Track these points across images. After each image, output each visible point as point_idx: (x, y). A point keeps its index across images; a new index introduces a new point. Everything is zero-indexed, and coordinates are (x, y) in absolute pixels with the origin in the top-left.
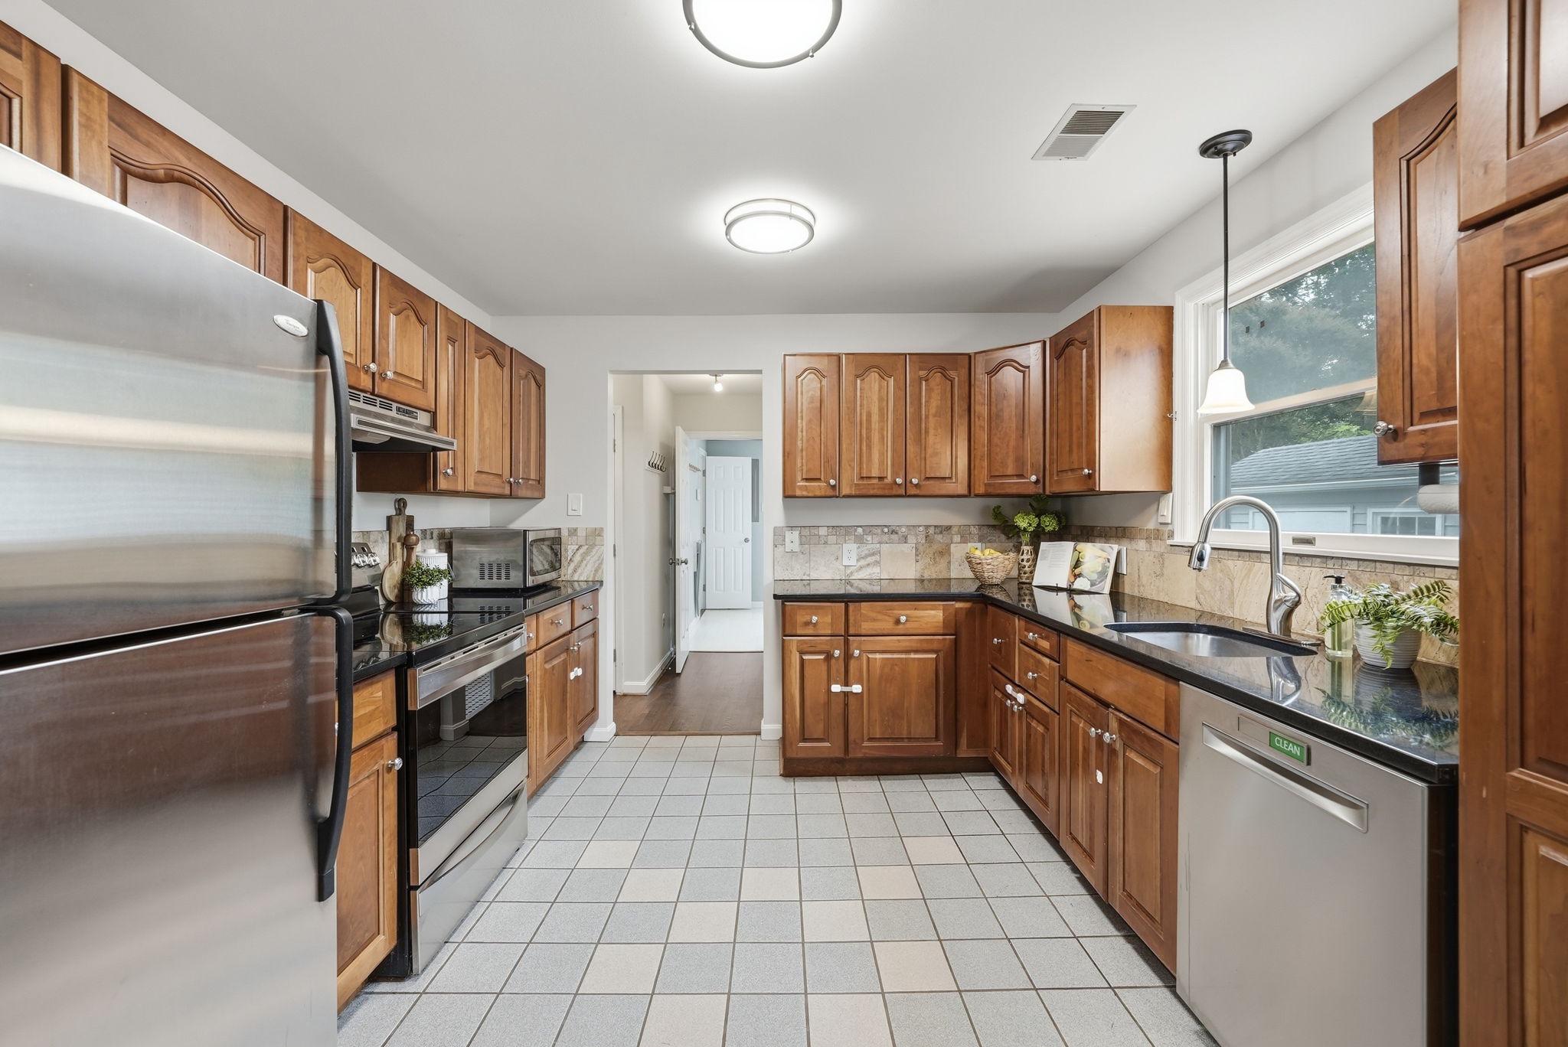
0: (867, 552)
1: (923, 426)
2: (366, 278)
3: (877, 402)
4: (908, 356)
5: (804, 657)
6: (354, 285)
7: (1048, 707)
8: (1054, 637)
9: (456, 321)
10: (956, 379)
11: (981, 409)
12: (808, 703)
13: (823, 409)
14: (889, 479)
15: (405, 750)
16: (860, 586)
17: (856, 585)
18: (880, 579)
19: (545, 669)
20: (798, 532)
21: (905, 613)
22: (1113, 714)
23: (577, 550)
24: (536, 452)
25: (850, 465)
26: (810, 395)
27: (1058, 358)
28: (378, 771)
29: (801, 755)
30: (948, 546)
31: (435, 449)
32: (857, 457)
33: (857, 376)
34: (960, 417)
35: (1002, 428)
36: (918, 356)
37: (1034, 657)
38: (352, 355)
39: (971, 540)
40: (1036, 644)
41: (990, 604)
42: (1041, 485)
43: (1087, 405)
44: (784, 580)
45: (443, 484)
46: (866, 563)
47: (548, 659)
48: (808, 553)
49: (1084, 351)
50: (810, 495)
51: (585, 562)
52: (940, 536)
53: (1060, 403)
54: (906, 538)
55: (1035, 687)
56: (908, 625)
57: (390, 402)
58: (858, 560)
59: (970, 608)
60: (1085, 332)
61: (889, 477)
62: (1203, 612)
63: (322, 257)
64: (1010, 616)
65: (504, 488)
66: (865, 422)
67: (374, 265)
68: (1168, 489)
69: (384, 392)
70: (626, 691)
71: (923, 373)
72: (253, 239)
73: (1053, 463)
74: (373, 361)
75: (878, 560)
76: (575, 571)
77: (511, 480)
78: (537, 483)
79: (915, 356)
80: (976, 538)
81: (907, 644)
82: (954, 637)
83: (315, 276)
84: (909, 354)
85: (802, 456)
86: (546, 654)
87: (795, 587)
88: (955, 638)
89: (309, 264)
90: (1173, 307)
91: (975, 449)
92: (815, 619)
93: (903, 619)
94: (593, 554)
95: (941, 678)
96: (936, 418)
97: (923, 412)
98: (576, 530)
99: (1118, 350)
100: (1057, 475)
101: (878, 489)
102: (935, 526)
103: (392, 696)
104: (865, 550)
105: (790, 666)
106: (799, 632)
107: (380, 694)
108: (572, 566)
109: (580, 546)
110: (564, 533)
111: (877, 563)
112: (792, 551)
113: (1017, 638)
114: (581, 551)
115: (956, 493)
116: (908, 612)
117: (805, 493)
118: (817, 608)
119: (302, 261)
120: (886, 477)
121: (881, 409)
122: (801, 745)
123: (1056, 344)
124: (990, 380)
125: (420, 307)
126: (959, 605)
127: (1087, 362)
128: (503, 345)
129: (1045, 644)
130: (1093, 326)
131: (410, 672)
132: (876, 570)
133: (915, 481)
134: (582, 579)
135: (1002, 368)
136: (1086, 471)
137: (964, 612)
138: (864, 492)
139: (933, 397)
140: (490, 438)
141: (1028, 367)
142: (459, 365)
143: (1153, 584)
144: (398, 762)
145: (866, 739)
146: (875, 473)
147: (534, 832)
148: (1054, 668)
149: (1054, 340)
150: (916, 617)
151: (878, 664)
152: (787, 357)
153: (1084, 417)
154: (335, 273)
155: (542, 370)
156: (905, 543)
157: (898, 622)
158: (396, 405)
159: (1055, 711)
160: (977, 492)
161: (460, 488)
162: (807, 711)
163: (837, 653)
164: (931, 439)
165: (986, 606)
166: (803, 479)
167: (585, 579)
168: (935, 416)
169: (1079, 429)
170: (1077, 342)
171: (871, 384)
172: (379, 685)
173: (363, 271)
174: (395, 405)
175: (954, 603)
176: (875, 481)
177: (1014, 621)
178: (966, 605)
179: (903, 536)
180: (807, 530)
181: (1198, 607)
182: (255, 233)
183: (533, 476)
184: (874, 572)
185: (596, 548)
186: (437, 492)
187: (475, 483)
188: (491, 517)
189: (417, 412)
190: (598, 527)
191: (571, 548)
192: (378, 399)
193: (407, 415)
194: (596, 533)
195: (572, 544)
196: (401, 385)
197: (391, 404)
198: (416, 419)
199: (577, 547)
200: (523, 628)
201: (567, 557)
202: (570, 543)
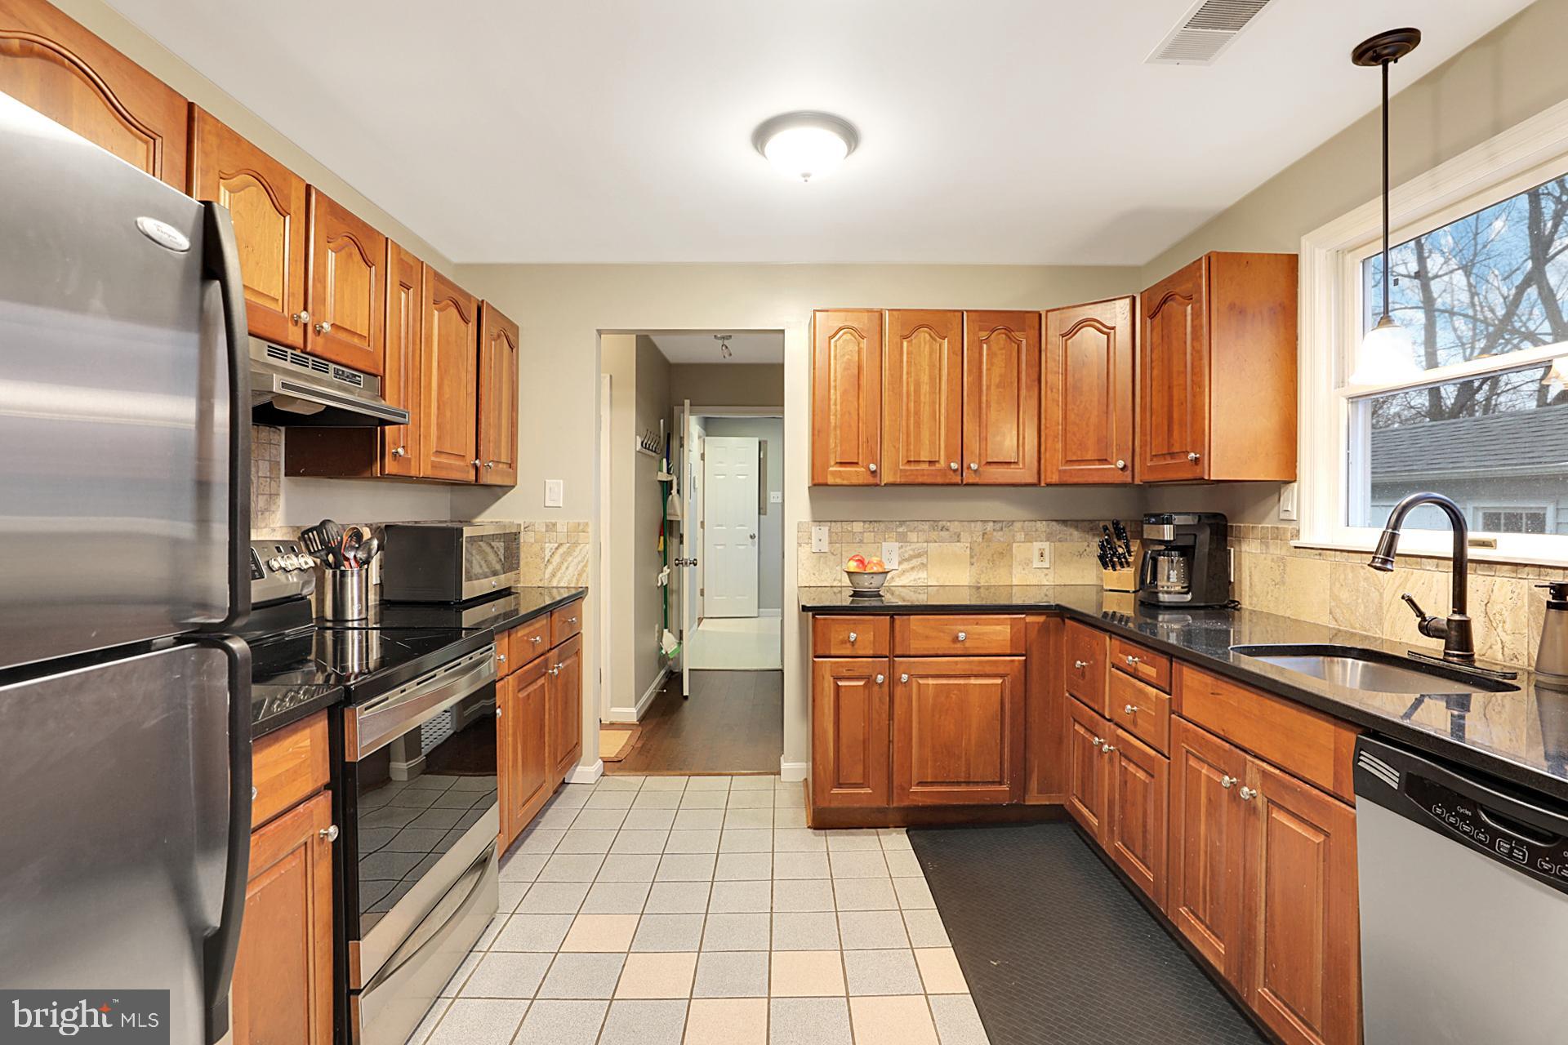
0: (911, 553)
1: (984, 398)
2: (297, 203)
3: (927, 369)
4: (965, 313)
5: (840, 683)
6: (283, 213)
7: (1154, 749)
8: (1164, 661)
9: (412, 263)
10: (1024, 342)
11: (1052, 377)
12: (844, 740)
13: (861, 377)
14: (942, 464)
15: (343, 815)
16: (902, 594)
17: (897, 593)
18: (927, 586)
19: (518, 698)
20: (827, 528)
21: (965, 629)
22: (1253, 762)
23: (557, 549)
24: (508, 428)
25: (895, 447)
26: (845, 359)
27: (1152, 317)
28: (306, 843)
29: (835, 804)
30: (1010, 546)
31: (384, 423)
32: (902, 437)
33: (905, 337)
34: (1028, 388)
35: (1081, 402)
36: (977, 314)
37: (1134, 686)
38: (277, 300)
39: (1039, 539)
40: (1136, 669)
41: (1070, 618)
42: (1129, 473)
43: (1193, 373)
44: (810, 587)
45: (391, 467)
46: (911, 566)
47: (521, 687)
48: (839, 555)
49: (1189, 308)
50: (845, 482)
51: (566, 564)
52: (1000, 533)
53: (1155, 372)
54: (959, 536)
55: (1135, 723)
56: (967, 644)
57: (327, 363)
58: (900, 563)
59: (1044, 622)
60: (1190, 285)
61: (942, 462)
62: (1340, 631)
63: (239, 172)
64: (1097, 633)
65: (468, 472)
66: (913, 393)
67: (308, 187)
68: (1292, 479)
69: (319, 350)
70: (614, 720)
71: (984, 335)
72: (146, 143)
73: (1146, 445)
74: (305, 309)
75: (925, 562)
76: (553, 575)
77: (477, 462)
78: (508, 466)
79: (974, 314)
80: (1043, 536)
81: (967, 667)
82: (1024, 658)
83: (230, 197)
84: (967, 311)
85: (835, 435)
87: (823, 595)
88: (1026, 660)
89: (221, 180)
90: (1297, 256)
91: (1046, 428)
92: (853, 636)
93: (962, 636)
94: (576, 553)
95: (1007, 706)
96: (1001, 390)
97: (984, 383)
98: (554, 525)
99: (1232, 307)
100: (1151, 460)
101: (928, 475)
102: (994, 522)
103: (323, 746)
104: (909, 550)
105: (822, 693)
106: (833, 653)
107: (308, 742)
108: (550, 568)
109: (560, 545)
110: (523, 528)
111: (924, 566)
112: (820, 552)
113: (1108, 660)
114: (561, 551)
115: (1023, 481)
116: (969, 628)
117: (839, 481)
118: (855, 622)
119: (213, 175)
120: (938, 462)
121: (932, 379)
122: (835, 791)
123: (1150, 299)
124: (1066, 344)
125: (365, 244)
126: (1030, 619)
127: (1192, 321)
128: (468, 297)
129: (1150, 671)
130: (1201, 276)
131: (347, 713)
132: (923, 575)
133: (974, 466)
134: (562, 585)
135: (1080, 329)
136: (1192, 455)
137: (1037, 628)
138: (910, 480)
139: (995, 360)
140: (451, 411)
141: (1113, 328)
142: (414, 305)
143: (1270, 594)
144: (333, 830)
145: (915, 781)
146: (925, 456)
147: (507, 906)
148: (1163, 701)
149: (1147, 294)
150: (979, 634)
151: (931, 692)
152: (817, 314)
153: (1189, 389)
154: (256, 192)
155: (515, 328)
156: (958, 541)
157: (956, 639)
158: (334, 366)
159: (1163, 755)
160: (1049, 480)
161: (413, 473)
162: (844, 750)
163: (880, 678)
164: (993, 415)
165: (1064, 621)
166: (837, 463)
167: (566, 585)
168: (998, 386)
169: (1182, 404)
170: (1177, 297)
171: (920, 347)
172: (307, 732)
173: (293, 193)
174: (332, 366)
175: (1023, 616)
176: (925, 466)
177: (1105, 640)
178: (1041, 619)
179: (955, 533)
180: (839, 524)
181: (1333, 625)
182: (149, 135)
183: (503, 458)
184: (920, 577)
185: (579, 547)
186: (385, 477)
187: (434, 466)
188: (451, 508)
189: (360, 377)
190: (581, 521)
191: (549, 547)
192: (311, 358)
193: (348, 380)
194: (581, 528)
195: (550, 542)
196: (340, 342)
197: (328, 365)
198: (360, 384)
199: (556, 545)
200: (491, 648)
201: (544, 558)
202: (547, 540)
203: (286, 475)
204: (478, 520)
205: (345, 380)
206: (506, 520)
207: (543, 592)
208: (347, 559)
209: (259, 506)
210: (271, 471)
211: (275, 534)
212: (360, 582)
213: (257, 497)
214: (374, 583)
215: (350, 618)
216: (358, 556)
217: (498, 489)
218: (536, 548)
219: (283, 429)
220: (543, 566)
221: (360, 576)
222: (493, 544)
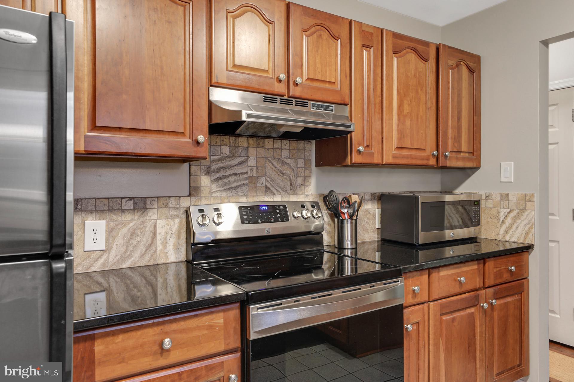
9: (373, 32)
23: (509, 213)
24: (469, 129)
38: (268, 71)
47: (445, 312)
51: (516, 225)
57: (306, 101)
63: (239, 7)
69: (299, 94)
76: (506, 232)
78: (471, 154)
86: (442, 306)
89: (229, 14)
94: (524, 217)
98: (507, 195)
108: (504, 227)
109: (511, 210)
110: (484, 197)
114: (512, 215)
125: (333, 27)
128: (426, 43)
131: (247, 308)
134: (513, 240)
142: (375, 66)
155: (477, 57)
158: (312, 102)
161: (377, 160)
167: (516, 241)
172: (222, 314)
173: (276, 9)
174: (310, 103)
183: (464, 148)
185: (526, 213)
186: (354, 165)
187: (394, 157)
188: (442, 183)
189: (333, 107)
190: (528, 193)
191: (503, 211)
192: (294, 100)
193: (323, 109)
194: (527, 199)
195: (504, 208)
196: (314, 88)
197: (307, 103)
198: (333, 111)
199: (508, 210)
200: (398, 281)
201: (500, 219)
202: (502, 207)
203: (316, 166)
204: (457, 191)
205: (321, 110)
206: (473, 191)
207: (499, 244)
208: (344, 213)
209: (298, 183)
210: (305, 164)
211: (308, 198)
212: (352, 226)
213: (297, 178)
214: (377, 228)
215: (346, 248)
216: (349, 211)
217: (468, 171)
218: (494, 212)
219: (314, 142)
220: (498, 225)
221: (351, 223)
222: (466, 207)
